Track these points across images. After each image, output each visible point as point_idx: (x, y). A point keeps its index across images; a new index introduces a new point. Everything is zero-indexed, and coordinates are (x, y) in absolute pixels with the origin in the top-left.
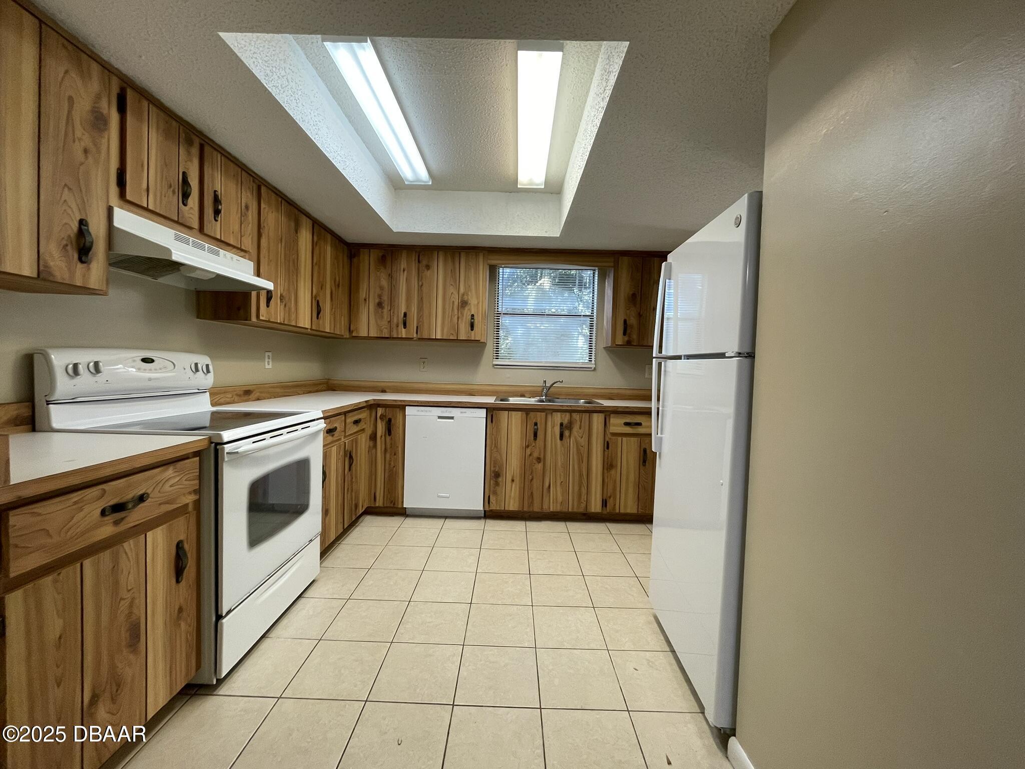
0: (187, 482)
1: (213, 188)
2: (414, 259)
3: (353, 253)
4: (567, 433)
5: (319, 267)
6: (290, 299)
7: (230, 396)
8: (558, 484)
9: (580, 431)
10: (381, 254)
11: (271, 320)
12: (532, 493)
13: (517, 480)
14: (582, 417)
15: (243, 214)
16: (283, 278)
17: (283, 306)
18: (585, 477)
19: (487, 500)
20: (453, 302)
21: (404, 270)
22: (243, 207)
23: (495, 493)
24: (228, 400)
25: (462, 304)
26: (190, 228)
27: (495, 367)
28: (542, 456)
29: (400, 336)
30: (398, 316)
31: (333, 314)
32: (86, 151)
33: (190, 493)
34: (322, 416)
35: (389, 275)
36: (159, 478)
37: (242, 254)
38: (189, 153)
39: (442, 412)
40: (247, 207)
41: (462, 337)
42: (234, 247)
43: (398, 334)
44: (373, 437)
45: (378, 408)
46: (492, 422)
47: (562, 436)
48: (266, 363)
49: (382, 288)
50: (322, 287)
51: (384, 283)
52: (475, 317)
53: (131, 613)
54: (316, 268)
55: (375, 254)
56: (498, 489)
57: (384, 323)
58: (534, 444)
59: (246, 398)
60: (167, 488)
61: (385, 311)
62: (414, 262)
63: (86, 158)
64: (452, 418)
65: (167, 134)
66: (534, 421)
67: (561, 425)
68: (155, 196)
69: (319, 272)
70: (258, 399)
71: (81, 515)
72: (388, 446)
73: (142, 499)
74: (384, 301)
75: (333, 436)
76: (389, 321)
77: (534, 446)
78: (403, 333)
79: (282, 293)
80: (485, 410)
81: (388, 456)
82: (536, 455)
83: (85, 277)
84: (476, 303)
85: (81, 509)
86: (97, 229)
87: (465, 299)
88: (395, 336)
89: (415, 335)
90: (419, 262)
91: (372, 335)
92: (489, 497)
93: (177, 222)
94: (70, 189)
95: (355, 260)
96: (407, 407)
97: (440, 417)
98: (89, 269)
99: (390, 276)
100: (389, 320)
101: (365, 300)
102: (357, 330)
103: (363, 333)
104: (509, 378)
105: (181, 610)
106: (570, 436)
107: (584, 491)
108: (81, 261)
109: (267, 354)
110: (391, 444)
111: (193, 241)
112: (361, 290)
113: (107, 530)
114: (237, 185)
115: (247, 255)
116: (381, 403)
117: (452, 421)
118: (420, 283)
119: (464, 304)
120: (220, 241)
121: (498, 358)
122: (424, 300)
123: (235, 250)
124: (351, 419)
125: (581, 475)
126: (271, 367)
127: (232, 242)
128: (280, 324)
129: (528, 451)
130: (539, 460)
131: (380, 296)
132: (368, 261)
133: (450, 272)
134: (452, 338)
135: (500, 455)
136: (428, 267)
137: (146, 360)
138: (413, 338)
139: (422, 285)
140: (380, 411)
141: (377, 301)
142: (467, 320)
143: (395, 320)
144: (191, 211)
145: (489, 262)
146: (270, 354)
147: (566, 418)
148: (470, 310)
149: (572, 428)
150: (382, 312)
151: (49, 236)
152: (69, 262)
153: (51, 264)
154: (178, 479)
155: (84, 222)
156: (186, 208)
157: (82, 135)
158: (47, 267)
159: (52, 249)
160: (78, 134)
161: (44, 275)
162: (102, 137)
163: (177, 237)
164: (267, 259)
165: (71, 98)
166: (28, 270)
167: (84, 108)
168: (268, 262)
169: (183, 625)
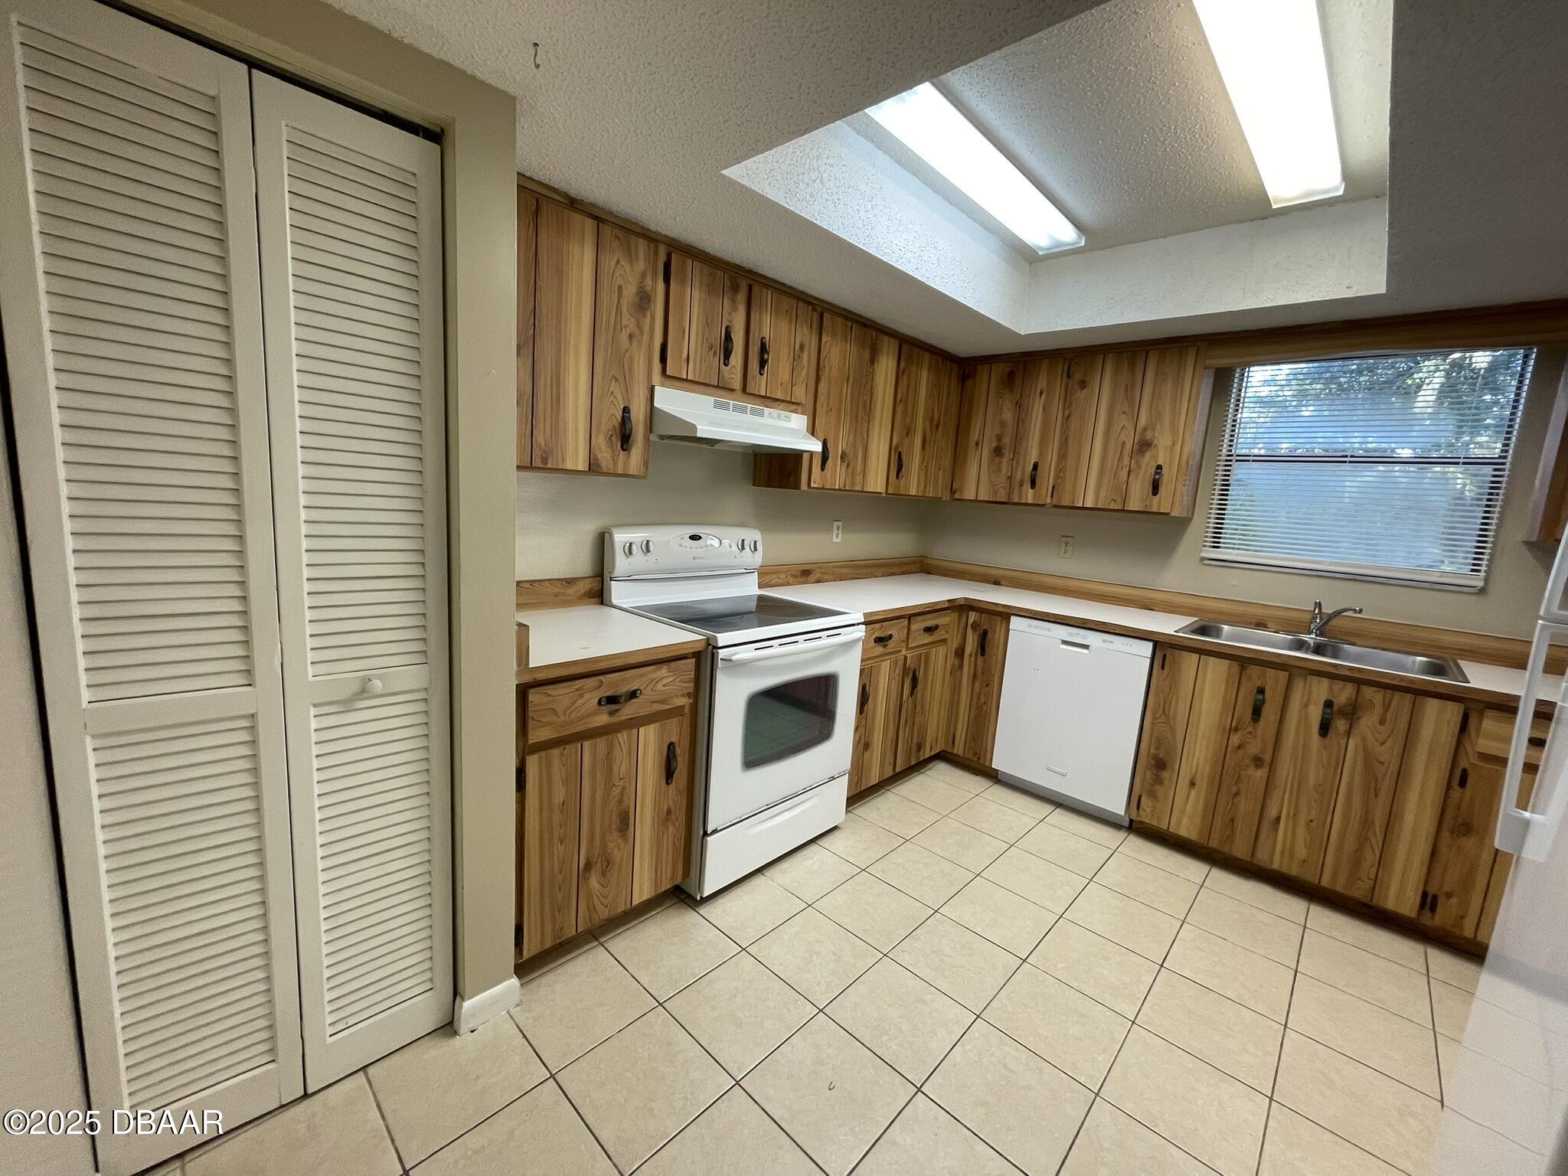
0: (680, 684)
1: (759, 335)
2: (1060, 372)
3: (967, 372)
4: (1341, 725)
5: (906, 404)
6: (855, 456)
7: (783, 576)
8: (1302, 819)
9: (1382, 729)
10: (1008, 370)
11: (826, 487)
12: (1232, 820)
13: (1202, 785)
14: (1390, 702)
15: (796, 357)
16: (848, 428)
17: (844, 468)
18: (1378, 829)
19: (1134, 799)
20: (1124, 444)
21: (1041, 393)
22: (797, 348)
23: (1152, 794)
24: (780, 581)
25: (1141, 446)
26: (733, 390)
27: (1205, 562)
28: (1267, 757)
29: (1023, 501)
30: (1023, 469)
31: (925, 469)
32: (631, 336)
33: (683, 696)
34: (863, 620)
35: (1017, 403)
36: (652, 676)
37: (794, 407)
38: (733, 302)
39: (1071, 634)
40: (802, 347)
41: (1134, 505)
42: (783, 401)
43: (1020, 496)
44: (960, 653)
45: (970, 612)
46: (1163, 668)
47: (1325, 728)
48: (834, 537)
49: (1003, 424)
50: (908, 432)
51: (1008, 415)
52: (1165, 471)
53: (621, 801)
54: (900, 408)
55: (999, 370)
56: (1160, 791)
57: (1002, 479)
58: (1250, 729)
59: (803, 579)
60: (659, 687)
61: (1005, 460)
62: (1060, 377)
63: (631, 343)
64: (1086, 647)
65: (710, 289)
66: (1259, 683)
67: (1328, 704)
68: (695, 364)
69: (905, 411)
70: (818, 582)
71: (581, 701)
72: (979, 672)
73: (633, 695)
74: (1005, 445)
75: (884, 646)
76: (1009, 478)
77: (1250, 732)
78: (1029, 496)
79: (844, 447)
80: (1150, 645)
81: (977, 685)
82: (1253, 749)
83: (626, 463)
84: (1170, 443)
85: (581, 696)
86: (638, 415)
87: (1148, 438)
88: (1016, 501)
89: (1049, 501)
90: (1068, 376)
91: (980, 498)
92: (1140, 797)
93: (717, 387)
94: (616, 379)
95: (969, 383)
96: (1012, 617)
97: (1065, 642)
98: (629, 455)
99: (1019, 405)
100: (1009, 475)
101: (977, 444)
102: (961, 490)
103: (970, 494)
104: (1235, 586)
105: (669, 812)
106: (1348, 733)
107: (1370, 857)
108: (624, 450)
109: (836, 524)
110: (983, 669)
111: (734, 405)
112: (972, 430)
113: (602, 719)
114: (791, 319)
115: (800, 408)
116: (974, 604)
117: (1085, 651)
118: (1067, 413)
119: (1144, 445)
120: (765, 397)
121: (1218, 547)
122: (1070, 441)
123: (786, 405)
124: (918, 625)
125: (1366, 822)
126: (839, 541)
127: (779, 396)
128: (839, 490)
129: (1235, 739)
130: (1258, 761)
131: (999, 438)
132: (987, 382)
133: (1122, 391)
134: (1113, 506)
135: (1173, 730)
136: (1083, 384)
137: (693, 537)
138: (1044, 505)
139: (1069, 417)
140: (973, 616)
141: (994, 445)
142: (1148, 475)
143: (1019, 476)
144: (733, 370)
145: (1209, 362)
146: (840, 523)
147: (1344, 694)
148: (1155, 457)
149: (1359, 718)
150: (1000, 463)
151: (599, 431)
152: (613, 452)
153: (599, 456)
154: (672, 679)
155: (626, 410)
156: (728, 368)
157: (627, 319)
158: (596, 459)
159: (600, 441)
160: (624, 322)
161: (594, 468)
162: (645, 316)
163: (717, 405)
164: (825, 408)
165: (620, 288)
166: (582, 465)
167: (630, 291)
168: (827, 412)
169: (671, 828)
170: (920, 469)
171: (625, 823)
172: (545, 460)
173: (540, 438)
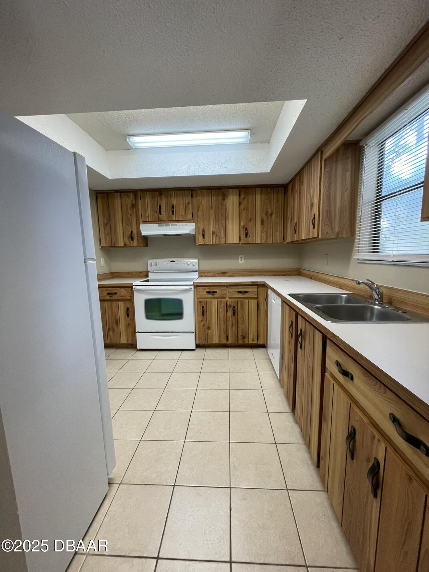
0: (128, 293)
1: (171, 204)
5: (248, 209)
6: (220, 232)
7: (213, 273)
10: (292, 184)
11: (206, 244)
12: (290, 389)
13: (287, 369)
15: (186, 206)
16: (214, 224)
17: (214, 237)
21: (297, 191)
22: (186, 203)
23: (282, 371)
24: (212, 275)
25: (311, 206)
26: (165, 221)
31: (265, 232)
32: (131, 215)
33: (129, 296)
36: (120, 290)
37: (189, 221)
38: (161, 198)
39: (273, 296)
40: (188, 203)
41: (311, 235)
48: (240, 260)
49: (292, 208)
50: (251, 219)
51: (292, 203)
53: (115, 317)
54: (244, 212)
57: (292, 232)
58: (291, 342)
59: (222, 275)
60: (122, 293)
65: (153, 197)
68: (151, 218)
69: (247, 213)
70: (231, 276)
71: (103, 293)
73: (116, 293)
74: (292, 217)
75: (213, 295)
77: (291, 344)
78: (295, 237)
79: (213, 230)
80: (281, 300)
82: (292, 353)
83: (133, 244)
84: (316, 202)
86: (135, 232)
87: (313, 201)
90: (300, 181)
91: (289, 241)
93: (159, 221)
94: (128, 225)
95: (286, 194)
96: (269, 289)
98: (134, 242)
99: (294, 198)
101: (288, 218)
105: (129, 324)
108: (132, 241)
109: (240, 256)
111: (165, 225)
113: (108, 297)
114: (183, 197)
115: (192, 221)
120: (176, 220)
123: (185, 221)
124: (233, 290)
126: (243, 262)
127: (181, 219)
129: (290, 347)
130: (292, 360)
131: (291, 214)
132: (289, 191)
134: (308, 237)
135: (284, 340)
137: (172, 261)
144: (163, 216)
146: (243, 256)
150: (291, 225)
151: (125, 237)
152: (130, 241)
153: (126, 242)
154: (125, 292)
155: (132, 232)
156: (161, 216)
157: (130, 212)
158: (125, 243)
159: (126, 239)
160: (129, 212)
161: (125, 245)
162: (134, 209)
163: (159, 226)
164: (202, 219)
165: (127, 205)
166: (122, 245)
167: (129, 205)
168: (203, 221)
169: (130, 328)
170: (261, 233)
171: (117, 322)
172: (114, 245)
173: (113, 240)
